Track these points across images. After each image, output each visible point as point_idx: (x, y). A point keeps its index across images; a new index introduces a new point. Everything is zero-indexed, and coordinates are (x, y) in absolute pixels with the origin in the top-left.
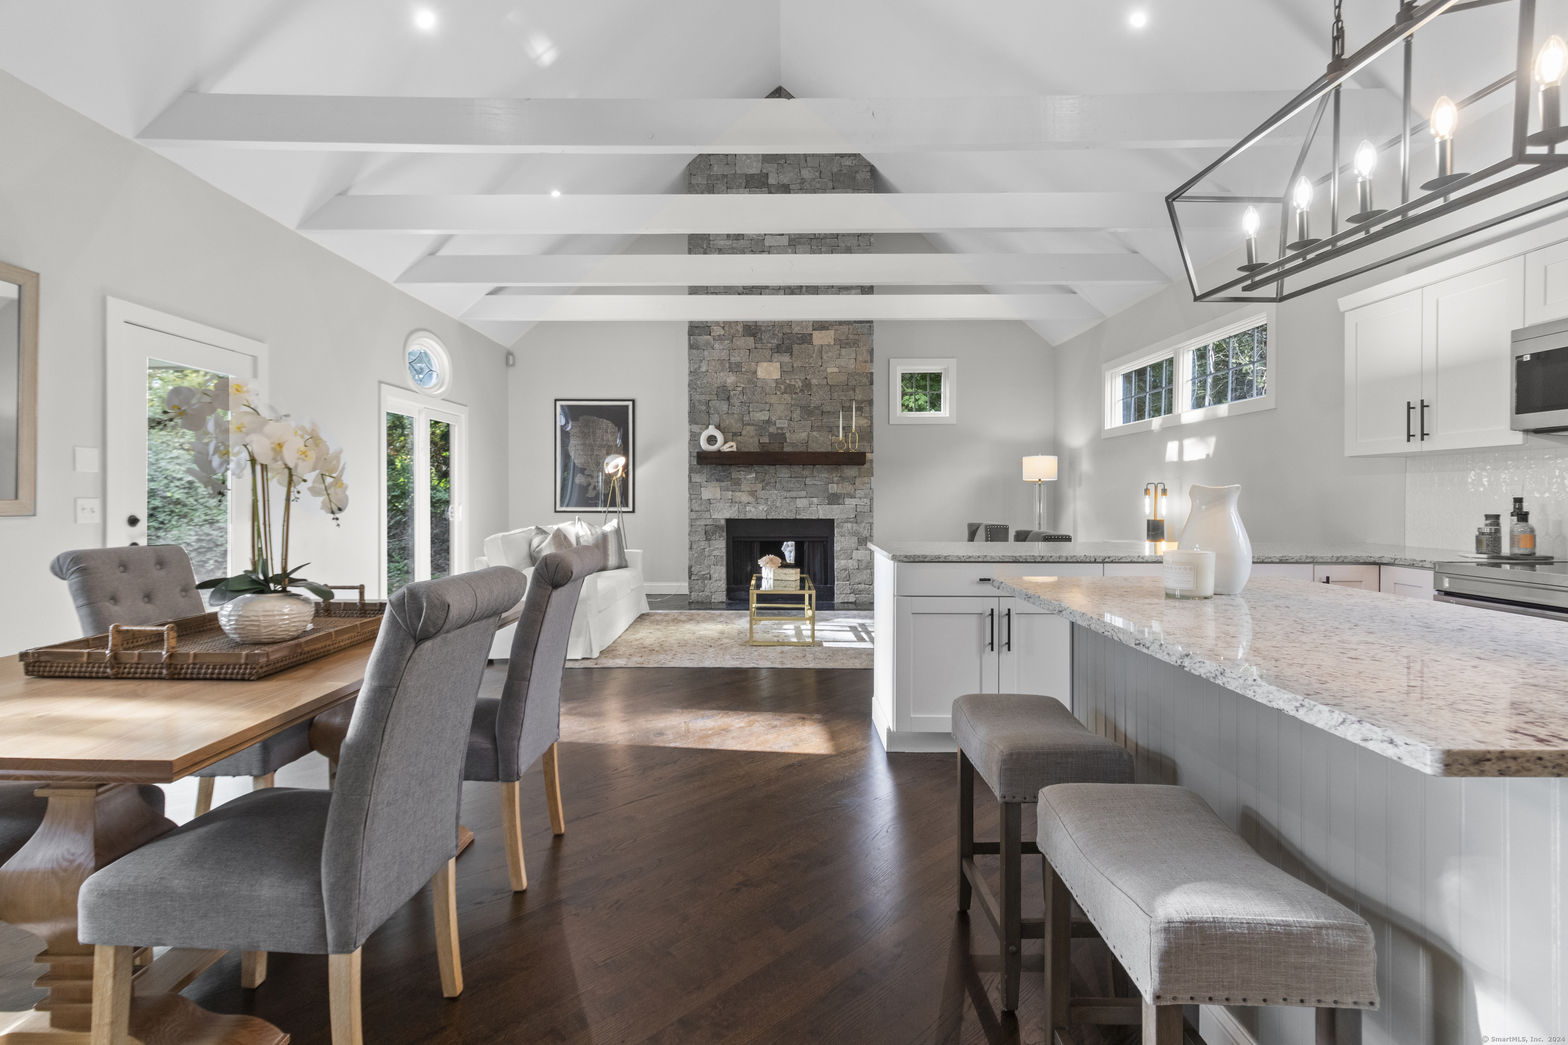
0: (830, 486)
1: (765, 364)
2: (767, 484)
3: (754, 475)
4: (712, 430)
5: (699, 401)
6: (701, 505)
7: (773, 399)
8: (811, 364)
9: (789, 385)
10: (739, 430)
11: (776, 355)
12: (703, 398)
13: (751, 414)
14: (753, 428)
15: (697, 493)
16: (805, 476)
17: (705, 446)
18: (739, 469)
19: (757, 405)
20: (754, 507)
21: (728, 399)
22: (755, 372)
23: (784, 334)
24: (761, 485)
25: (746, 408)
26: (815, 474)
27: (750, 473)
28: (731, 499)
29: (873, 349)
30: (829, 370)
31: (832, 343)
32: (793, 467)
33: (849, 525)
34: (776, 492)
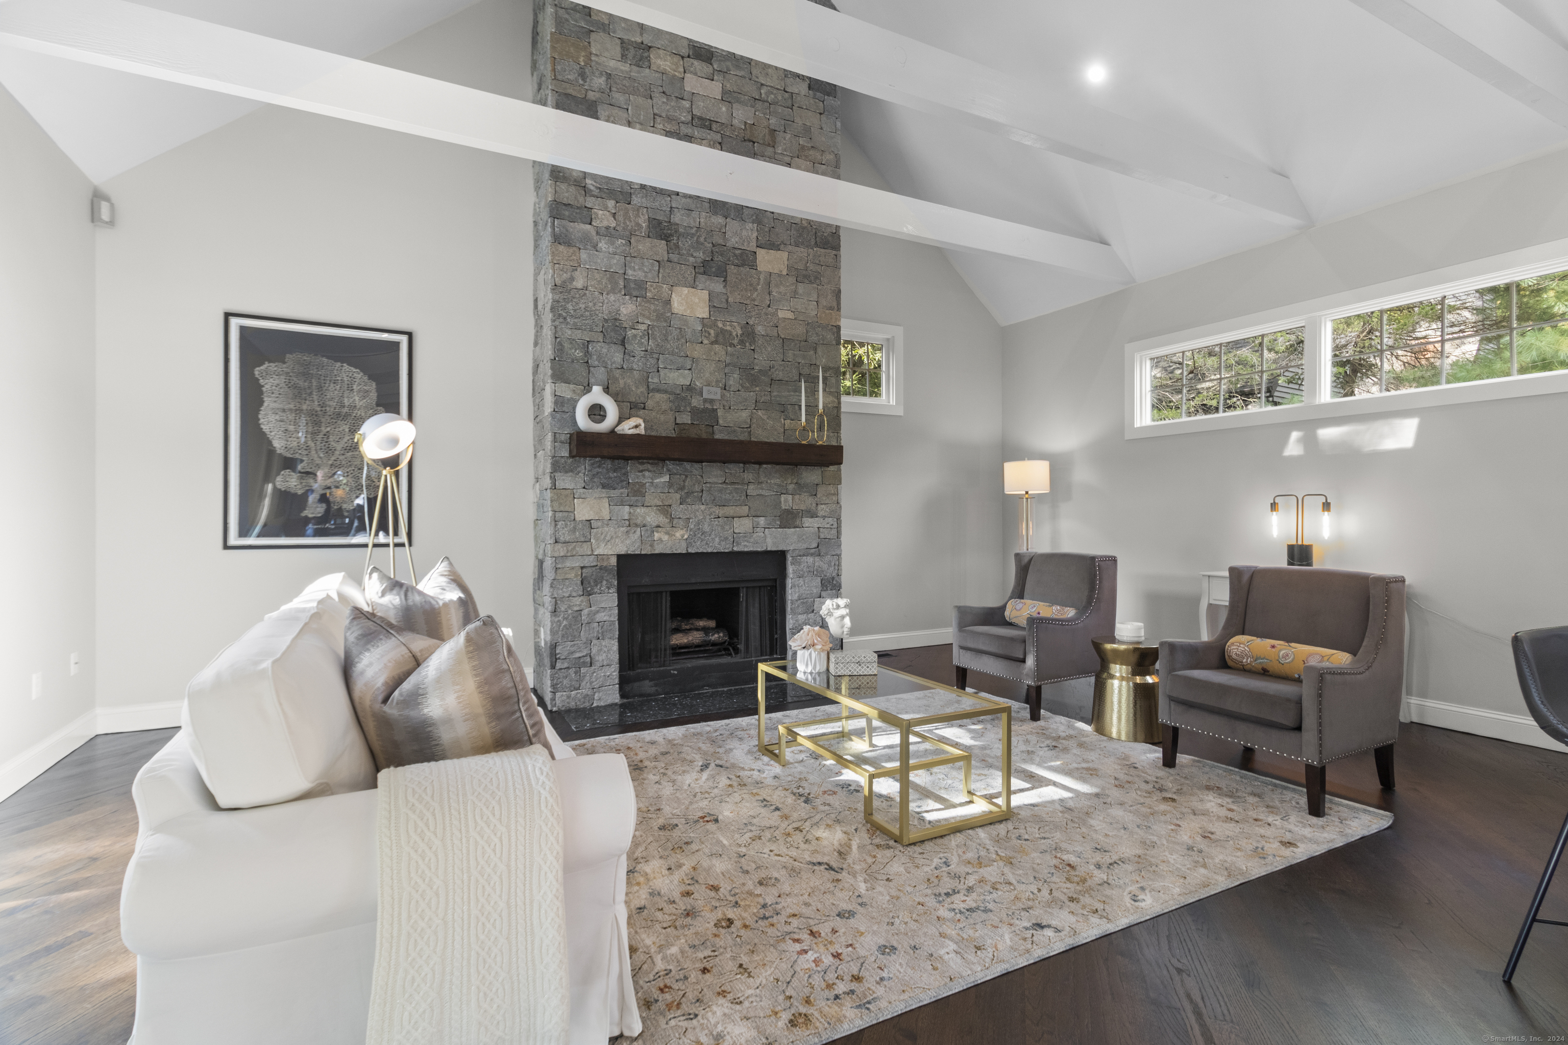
0: (783, 497)
1: (686, 290)
2: (688, 494)
3: (666, 478)
4: (597, 395)
5: (571, 341)
6: (574, 530)
7: (697, 351)
8: (754, 300)
9: (723, 331)
10: (642, 399)
11: (702, 278)
12: (578, 334)
13: (662, 372)
14: (665, 396)
15: (567, 509)
16: (746, 481)
17: (583, 422)
18: (641, 467)
19: (671, 357)
20: (667, 533)
21: (623, 343)
22: (668, 302)
23: (714, 246)
24: (678, 496)
25: (653, 361)
26: (762, 479)
27: (661, 474)
28: (629, 520)
29: (840, 291)
30: (781, 314)
31: (785, 273)
32: (731, 466)
33: (810, 560)
34: (703, 507)
